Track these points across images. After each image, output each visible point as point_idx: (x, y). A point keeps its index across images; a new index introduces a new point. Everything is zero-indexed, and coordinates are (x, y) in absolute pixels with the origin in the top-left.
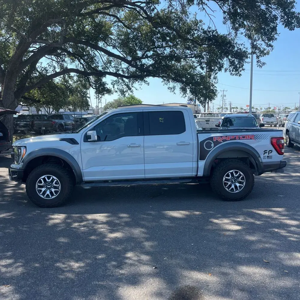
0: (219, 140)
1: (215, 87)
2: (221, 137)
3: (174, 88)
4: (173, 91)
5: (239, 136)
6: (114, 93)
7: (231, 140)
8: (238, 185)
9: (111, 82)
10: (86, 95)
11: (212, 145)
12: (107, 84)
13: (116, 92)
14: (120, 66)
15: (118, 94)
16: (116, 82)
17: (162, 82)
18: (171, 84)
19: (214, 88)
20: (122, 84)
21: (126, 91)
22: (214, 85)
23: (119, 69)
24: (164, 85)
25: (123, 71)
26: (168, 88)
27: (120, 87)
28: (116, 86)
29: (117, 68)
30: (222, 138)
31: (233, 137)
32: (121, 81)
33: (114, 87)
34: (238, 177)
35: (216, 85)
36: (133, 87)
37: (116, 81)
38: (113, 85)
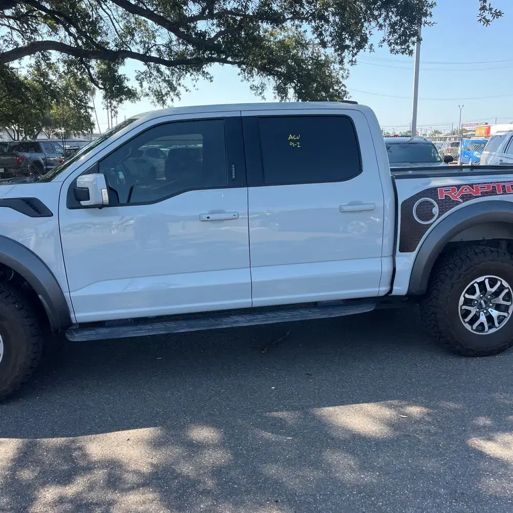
0: (452, 196)
1: (343, 85)
2: (458, 186)
3: (263, 87)
4: (261, 93)
5: (503, 184)
6: (142, 98)
7: (484, 194)
8: (495, 313)
9: (136, 74)
10: (86, 103)
11: (436, 210)
12: (128, 80)
13: (147, 95)
14: (153, 42)
15: (151, 101)
16: (146, 75)
17: (239, 74)
18: (257, 79)
19: (340, 87)
20: (159, 79)
21: (166, 94)
22: (340, 83)
23: (150, 46)
24: (242, 81)
25: (158, 50)
26: (251, 88)
27: (155, 86)
28: (145, 84)
29: (147, 45)
30: (461, 191)
31: (489, 187)
32: (155, 73)
33: (141, 86)
34: (497, 294)
35: (344, 82)
36: (179, 85)
37: (145, 73)
38: (139, 82)
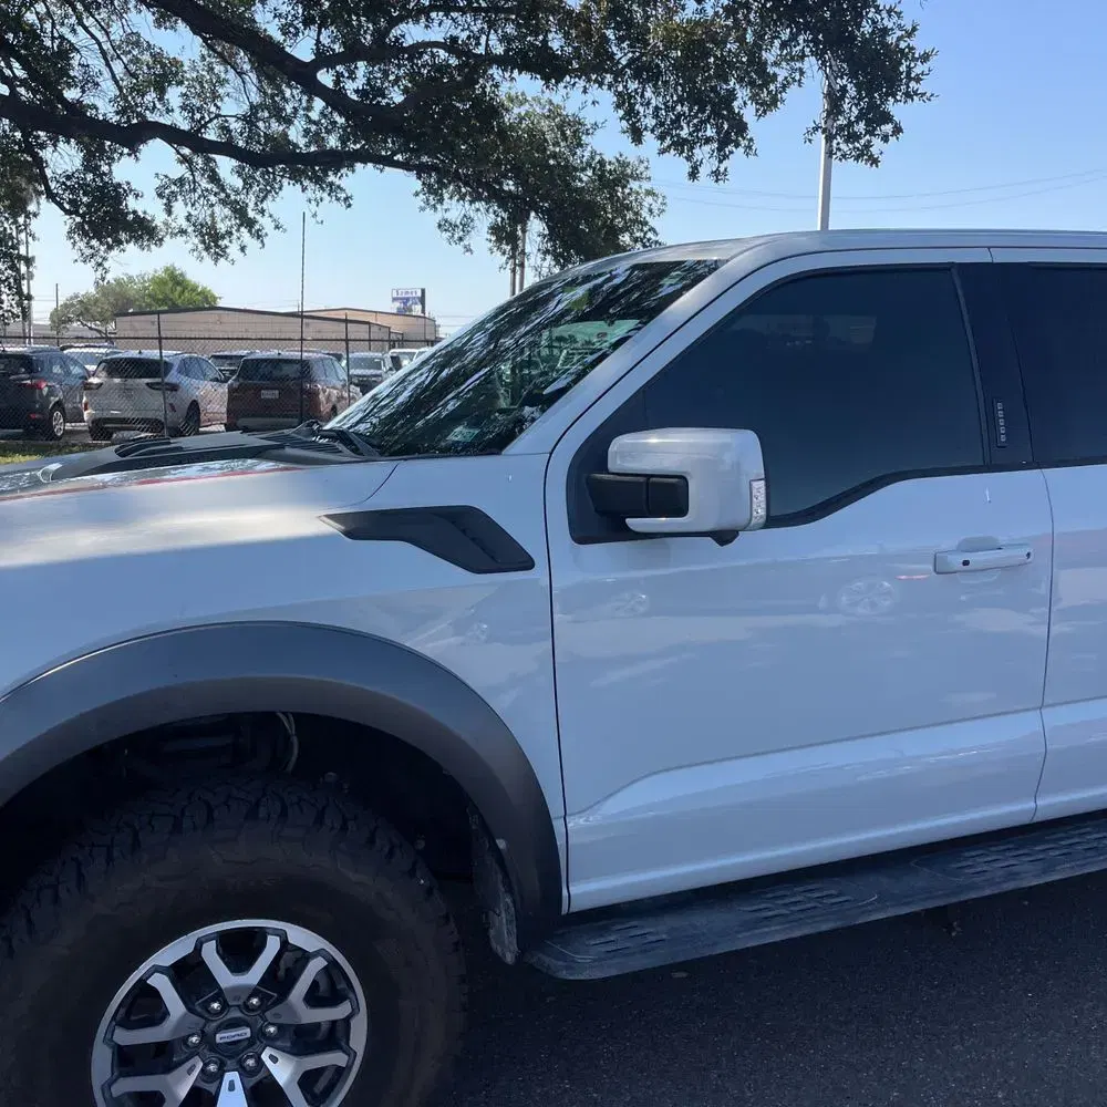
1: (652, 229)
3: (466, 224)
4: (461, 239)
6: (167, 239)
9: (158, 183)
10: (14, 247)
12: (137, 196)
13: (183, 232)
14: (213, 109)
15: (190, 246)
16: (182, 185)
17: (417, 194)
18: (455, 209)
19: (645, 233)
20: (213, 199)
21: (230, 233)
22: (646, 223)
23: (207, 119)
24: (422, 209)
25: (225, 129)
26: (440, 226)
27: (201, 213)
28: (180, 208)
29: (198, 116)
32: (204, 184)
33: (169, 211)
35: (652, 222)
36: (262, 212)
37: (181, 181)
38: (165, 201)
